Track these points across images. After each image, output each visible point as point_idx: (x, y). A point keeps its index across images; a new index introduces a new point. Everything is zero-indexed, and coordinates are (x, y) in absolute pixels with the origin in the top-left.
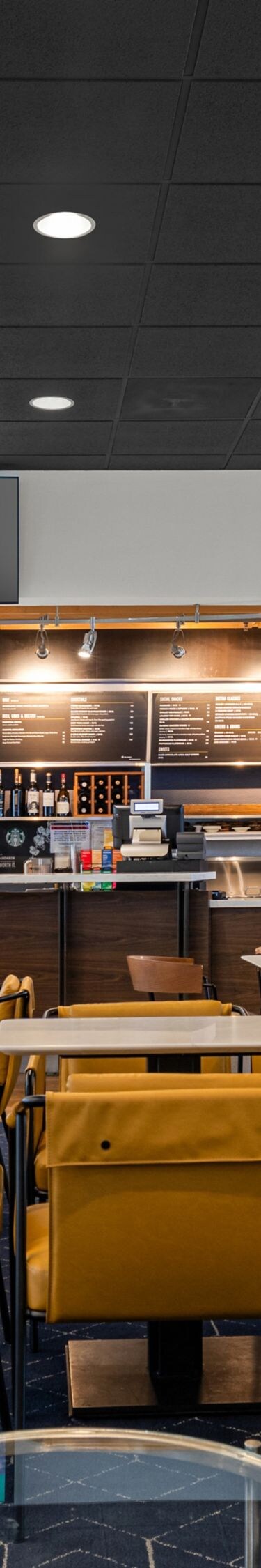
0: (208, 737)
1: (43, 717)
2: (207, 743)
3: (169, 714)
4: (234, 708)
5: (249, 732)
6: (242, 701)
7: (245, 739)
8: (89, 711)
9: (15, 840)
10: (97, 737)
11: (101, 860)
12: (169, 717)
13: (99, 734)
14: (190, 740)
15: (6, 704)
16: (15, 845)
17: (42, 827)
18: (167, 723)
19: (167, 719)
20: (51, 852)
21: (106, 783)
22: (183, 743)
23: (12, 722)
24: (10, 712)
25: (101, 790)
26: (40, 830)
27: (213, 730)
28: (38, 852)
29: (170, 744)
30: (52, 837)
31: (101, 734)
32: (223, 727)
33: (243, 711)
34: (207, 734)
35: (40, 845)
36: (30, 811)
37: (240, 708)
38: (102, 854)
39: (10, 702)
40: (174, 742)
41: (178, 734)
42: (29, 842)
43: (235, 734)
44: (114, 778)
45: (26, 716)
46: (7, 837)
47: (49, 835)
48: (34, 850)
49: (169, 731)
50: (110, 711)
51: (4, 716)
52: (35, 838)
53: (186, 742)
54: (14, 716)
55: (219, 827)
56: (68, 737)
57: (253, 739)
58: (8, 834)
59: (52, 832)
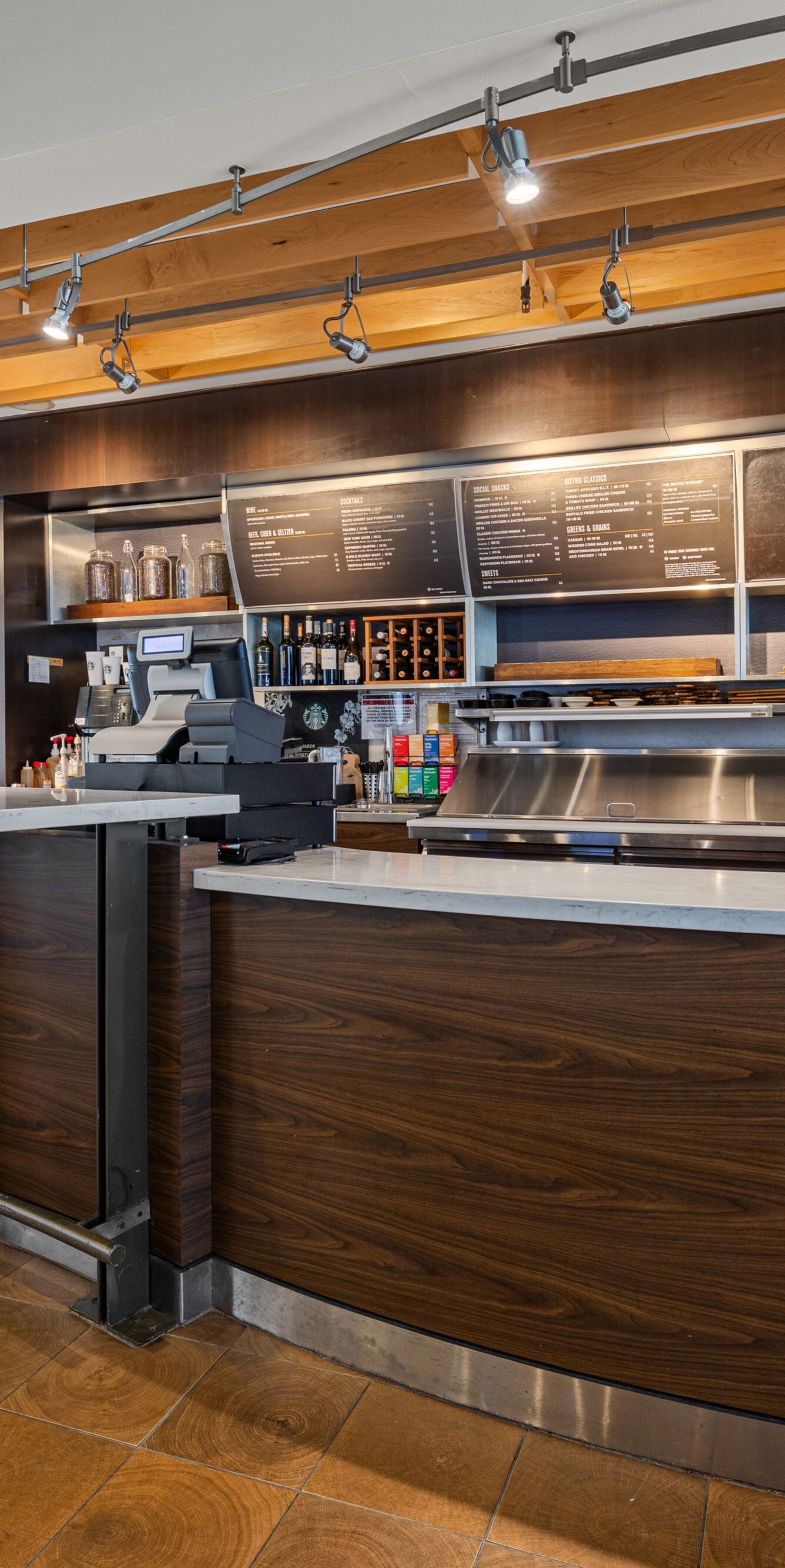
0: (557, 548)
1: (304, 532)
2: (558, 559)
3: (489, 514)
4: (596, 495)
5: (627, 536)
6: (611, 482)
7: (621, 548)
8: (368, 519)
9: (316, 720)
10: (386, 559)
11: (422, 750)
12: (490, 520)
13: (386, 554)
14: (529, 556)
15: (252, 515)
16: (316, 728)
17: (350, 701)
18: (488, 528)
19: (488, 523)
20: (363, 738)
21: (410, 633)
22: (519, 562)
23: (262, 543)
24: (258, 528)
25: (404, 643)
26: (349, 705)
27: (564, 536)
28: (345, 737)
29: (498, 563)
30: (364, 715)
31: (390, 554)
32: (581, 529)
33: (612, 499)
34: (556, 543)
35: (348, 728)
36: (304, 678)
37: (607, 494)
38: (424, 742)
39: (257, 513)
40: (504, 560)
41: (508, 546)
42: (334, 722)
43: (602, 541)
44: (424, 623)
45: (280, 532)
46: (305, 716)
47: (360, 714)
48: (341, 735)
49: (493, 543)
50: (398, 516)
51: (251, 535)
52: (341, 718)
53: (523, 559)
54: (265, 534)
55: (590, 699)
56: (343, 563)
57: (635, 547)
58: (307, 712)
59: (364, 708)
